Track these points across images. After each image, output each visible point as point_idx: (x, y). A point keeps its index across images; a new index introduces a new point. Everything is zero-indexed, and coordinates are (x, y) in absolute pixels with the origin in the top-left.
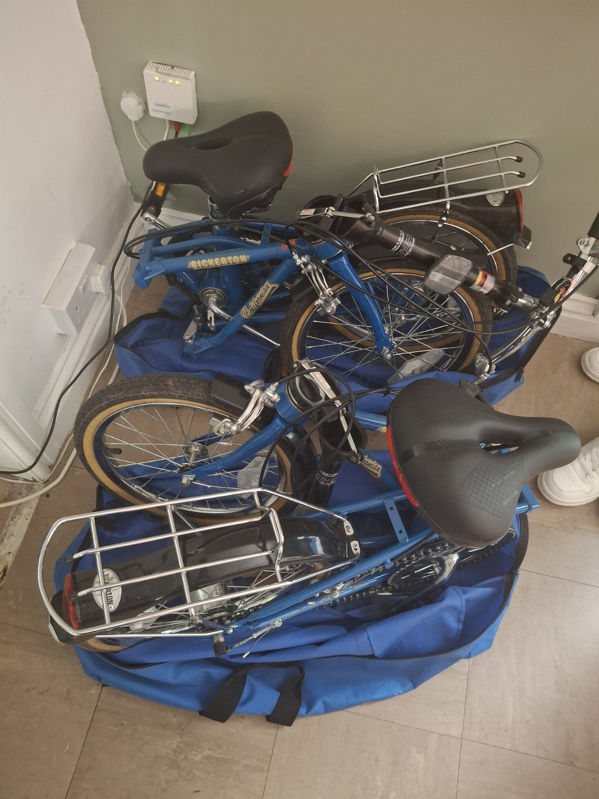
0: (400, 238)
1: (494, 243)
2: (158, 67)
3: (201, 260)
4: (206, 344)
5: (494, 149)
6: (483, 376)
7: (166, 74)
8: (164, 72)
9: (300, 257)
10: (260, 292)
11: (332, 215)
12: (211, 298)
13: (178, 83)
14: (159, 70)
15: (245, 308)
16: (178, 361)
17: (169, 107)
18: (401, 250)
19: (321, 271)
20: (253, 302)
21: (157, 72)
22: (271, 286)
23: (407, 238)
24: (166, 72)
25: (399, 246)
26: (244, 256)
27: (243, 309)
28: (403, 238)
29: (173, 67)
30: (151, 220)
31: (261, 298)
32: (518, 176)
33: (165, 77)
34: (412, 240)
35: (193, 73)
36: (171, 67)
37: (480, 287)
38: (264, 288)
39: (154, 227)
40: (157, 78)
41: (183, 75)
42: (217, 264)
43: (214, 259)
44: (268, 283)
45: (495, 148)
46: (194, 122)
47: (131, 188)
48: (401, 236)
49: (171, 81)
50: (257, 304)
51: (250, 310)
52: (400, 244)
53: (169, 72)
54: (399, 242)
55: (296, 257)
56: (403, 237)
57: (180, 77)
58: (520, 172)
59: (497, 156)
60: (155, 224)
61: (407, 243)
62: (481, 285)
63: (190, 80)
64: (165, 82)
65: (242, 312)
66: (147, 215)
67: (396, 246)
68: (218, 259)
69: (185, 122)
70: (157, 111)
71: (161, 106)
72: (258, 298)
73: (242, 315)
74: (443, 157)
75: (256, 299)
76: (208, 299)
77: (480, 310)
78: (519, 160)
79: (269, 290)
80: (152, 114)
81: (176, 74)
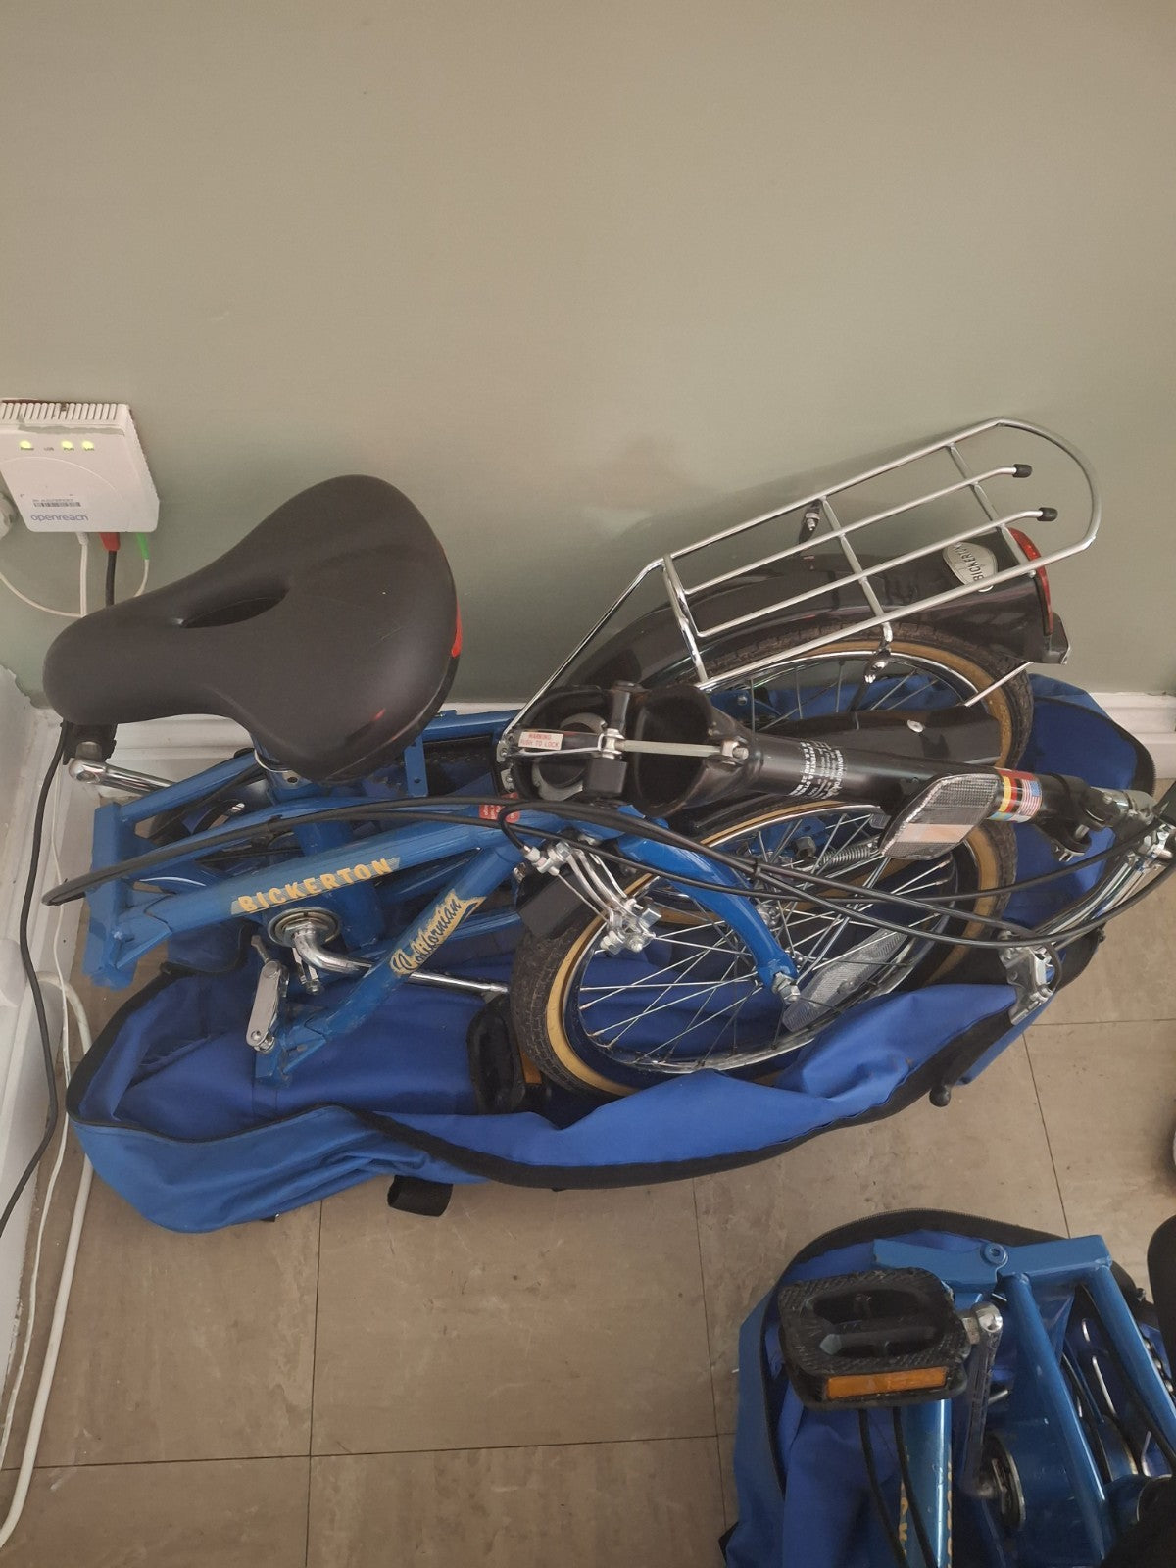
0: (808, 763)
1: (983, 668)
2: (23, 412)
3: (265, 891)
4: (309, 1040)
5: (945, 452)
6: (1037, 994)
7: (49, 430)
8: (43, 423)
9: (544, 854)
10: (437, 918)
11: (618, 752)
12: (302, 933)
13: (88, 445)
14: (27, 422)
15: (400, 955)
16: (245, 1094)
17: (79, 504)
18: (813, 791)
19: (598, 861)
20: (420, 940)
21: (22, 428)
22: (464, 905)
23: (823, 758)
24: (49, 422)
25: (809, 783)
26: (383, 860)
27: (395, 956)
28: (814, 763)
29: (64, 405)
30: (92, 776)
31: (442, 930)
32: (1040, 519)
33: (49, 439)
34: (836, 759)
35: (124, 409)
36: (58, 405)
37: (1010, 815)
38: (446, 910)
39: (106, 791)
40: (26, 444)
41: (97, 424)
42: (312, 892)
43: (300, 882)
44: (455, 898)
45: (948, 448)
46: (155, 527)
47: (17, 682)
48: (809, 759)
49: (67, 444)
50: (432, 944)
51: (417, 958)
52: (811, 777)
53: (56, 422)
54: (808, 775)
55: (533, 854)
56: (814, 758)
57: (94, 430)
58: (1041, 509)
59: (963, 474)
60: (107, 781)
61: (825, 773)
62: (1014, 809)
63: (120, 432)
64: (52, 449)
65: (395, 961)
66: (81, 767)
67: (800, 786)
68: (313, 880)
69: (130, 530)
70: (45, 518)
71: (55, 505)
72: (434, 932)
73: (396, 969)
74: (821, 495)
75: (429, 933)
76: (293, 936)
77: (991, 838)
78: (1023, 472)
79: (460, 913)
80: (33, 526)
81: (76, 423)
